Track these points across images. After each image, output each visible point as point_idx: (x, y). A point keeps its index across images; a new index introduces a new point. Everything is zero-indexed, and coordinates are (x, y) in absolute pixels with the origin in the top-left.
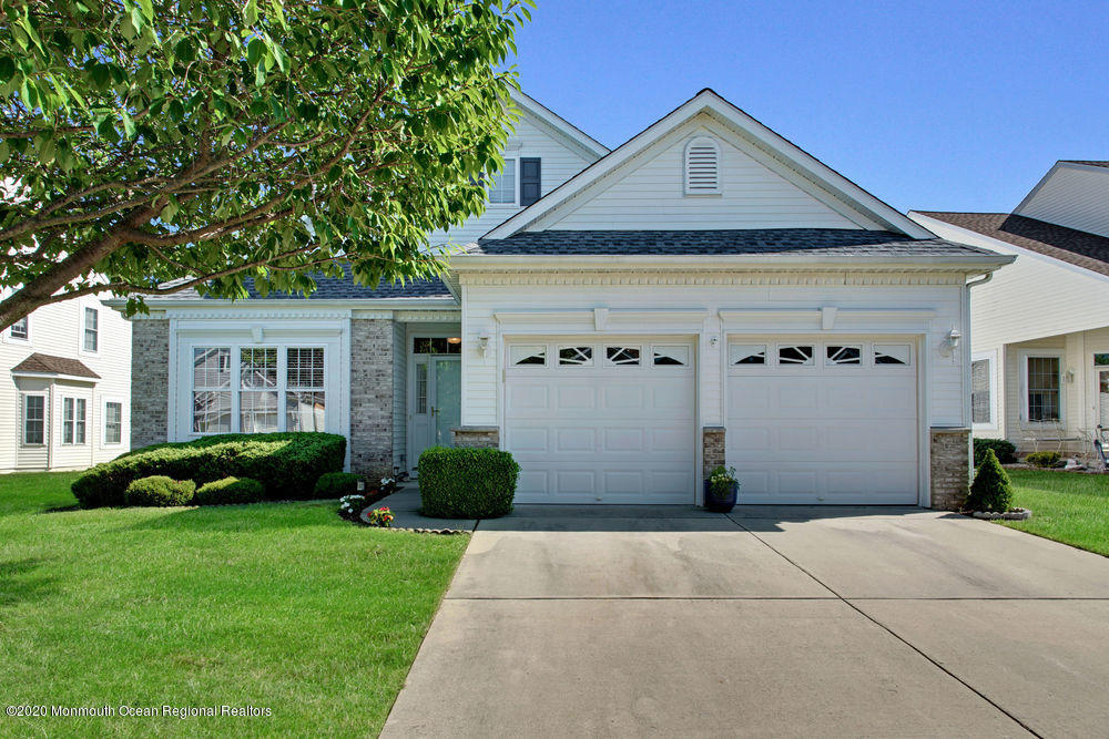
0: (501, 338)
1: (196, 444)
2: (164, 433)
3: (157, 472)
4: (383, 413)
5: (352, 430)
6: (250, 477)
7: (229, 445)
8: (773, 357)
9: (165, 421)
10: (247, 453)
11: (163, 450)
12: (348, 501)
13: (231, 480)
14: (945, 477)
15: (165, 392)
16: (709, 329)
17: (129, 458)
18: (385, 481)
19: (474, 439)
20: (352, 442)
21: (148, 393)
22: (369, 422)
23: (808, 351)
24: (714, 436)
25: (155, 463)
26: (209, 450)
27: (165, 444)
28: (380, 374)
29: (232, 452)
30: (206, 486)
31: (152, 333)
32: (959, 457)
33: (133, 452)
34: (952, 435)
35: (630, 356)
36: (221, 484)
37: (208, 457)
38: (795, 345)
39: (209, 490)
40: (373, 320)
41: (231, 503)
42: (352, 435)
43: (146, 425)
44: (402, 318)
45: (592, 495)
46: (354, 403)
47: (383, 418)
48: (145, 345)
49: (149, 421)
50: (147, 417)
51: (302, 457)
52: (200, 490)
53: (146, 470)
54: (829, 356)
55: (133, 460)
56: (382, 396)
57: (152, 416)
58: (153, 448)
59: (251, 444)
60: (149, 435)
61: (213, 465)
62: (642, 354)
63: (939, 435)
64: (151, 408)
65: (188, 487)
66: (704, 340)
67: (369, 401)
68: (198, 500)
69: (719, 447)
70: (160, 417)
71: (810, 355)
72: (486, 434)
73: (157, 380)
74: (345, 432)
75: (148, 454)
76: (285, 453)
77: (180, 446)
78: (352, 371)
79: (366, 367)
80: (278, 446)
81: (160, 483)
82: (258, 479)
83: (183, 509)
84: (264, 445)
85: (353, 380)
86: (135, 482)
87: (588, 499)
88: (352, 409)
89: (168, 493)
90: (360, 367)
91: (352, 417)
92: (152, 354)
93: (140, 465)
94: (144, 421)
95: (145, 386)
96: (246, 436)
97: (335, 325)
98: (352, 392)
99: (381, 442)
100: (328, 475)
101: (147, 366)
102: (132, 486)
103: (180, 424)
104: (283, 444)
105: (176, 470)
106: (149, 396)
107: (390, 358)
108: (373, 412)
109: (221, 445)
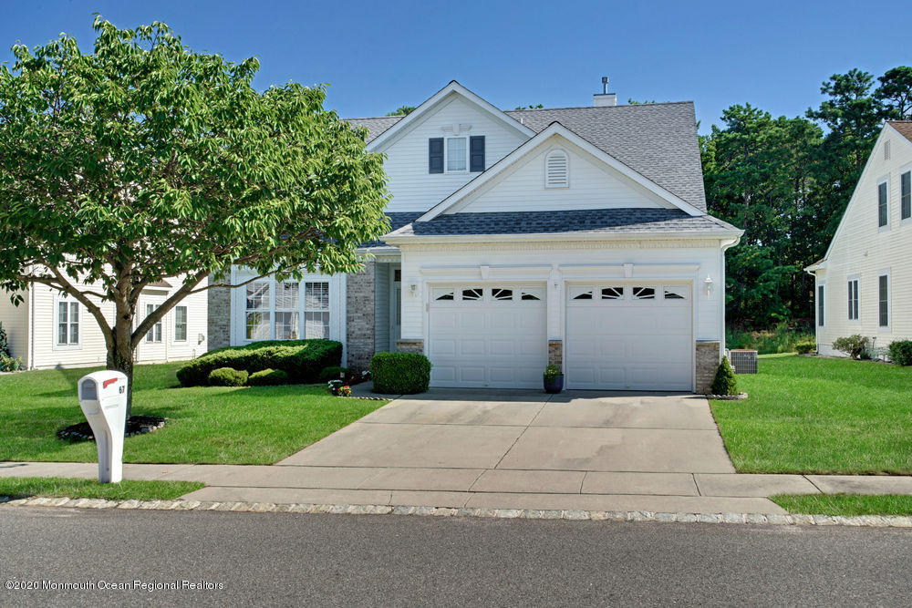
0: (425, 284)
1: (248, 347)
2: (228, 339)
3: (225, 366)
4: (367, 326)
5: (348, 338)
6: (280, 369)
7: (268, 348)
8: (597, 294)
9: (229, 331)
10: (279, 354)
11: (229, 351)
12: (332, 383)
13: (269, 371)
14: (704, 373)
15: (229, 312)
16: (554, 277)
17: (209, 356)
18: (364, 373)
19: (408, 347)
20: (348, 346)
21: (218, 313)
22: (360, 332)
23: (620, 290)
24: (555, 346)
25: (224, 360)
26: (257, 351)
27: (229, 347)
28: (366, 299)
29: (270, 353)
30: (255, 374)
32: (713, 360)
33: (210, 352)
34: (708, 346)
35: (506, 294)
36: (263, 373)
37: (255, 356)
38: (612, 287)
39: (256, 377)
41: (269, 385)
42: (348, 341)
43: (216, 334)
44: (381, 261)
45: (482, 382)
46: (349, 320)
47: (368, 329)
49: (219, 331)
50: (217, 329)
51: (312, 356)
52: (251, 377)
53: (220, 364)
54: (634, 293)
55: (212, 357)
56: (368, 314)
57: (221, 328)
58: (223, 350)
59: (282, 347)
60: (219, 341)
61: (259, 361)
62: (513, 293)
63: (701, 345)
64: (220, 323)
65: (244, 374)
66: (550, 284)
67: (359, 318)
68: (249, 383)
69: (558, 353)
70: (225, 329)
71: (622, 294)
72: (415, 344)
73: (224, 304)
74: (343, 340)
75: (220, 354)
76: (302, 354)
77: (238, 348)
78: (348, 297)
79: (356, 295)
80: (298, 349)
81: (228, 372)
82: (285, 370)
83: (241, 387)
84: (289, 348)
85: (348, 303)
86: (214, 371)
87: (479, 384)
88: (347, 324)
89: (232, 378)
90: (352, 295)
91: (348, 329)
93: (216, 361)
94: (216, 331)
95: (216, 308)
96: (279, 342)
98: (348, 312)
99: (365, 346)
100: (327, 368)
101: (217, 295)
102: (212, 373)
103: (238, 334)
104: (301, 348)
105: (237, 364)
106: (219, 315)
107: (372, 288)
108: (361, 325)
109: (264, 348)
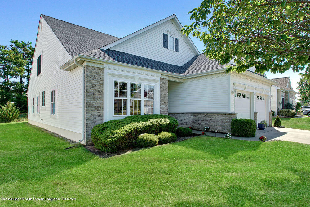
2: (101, 115)
21: (94, 98)
31: (95, 73)
40: (163, 78)
43: (93, 113)
44: (169, 79)
47: (166, 109)
48: (92, 77)
49: (95, 111)
50: (93, 109)
56: (166, 103)
57: (96, 109)
60: (94, 117)
62: (246, 96)
64: (95, 105)
92: (94, 82)
94: (92, 111)
95: (93, 96)
97: (156, 79)
101: (93, 87)
106: (94, 100)
107: (167, 91)
108: (164, 107)
